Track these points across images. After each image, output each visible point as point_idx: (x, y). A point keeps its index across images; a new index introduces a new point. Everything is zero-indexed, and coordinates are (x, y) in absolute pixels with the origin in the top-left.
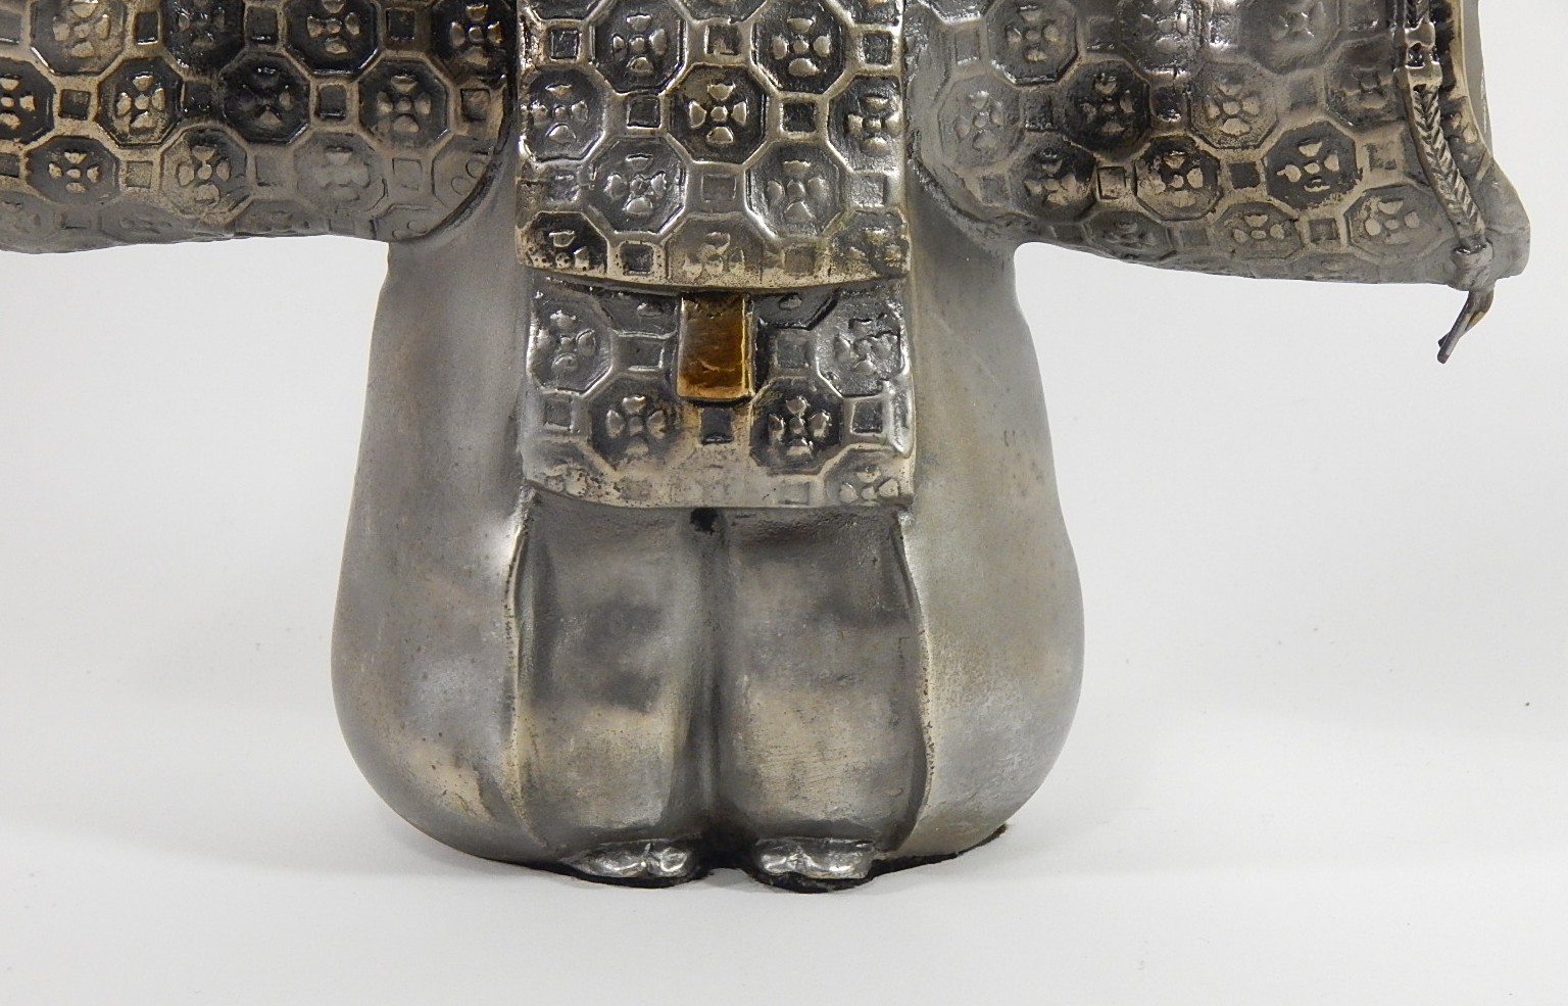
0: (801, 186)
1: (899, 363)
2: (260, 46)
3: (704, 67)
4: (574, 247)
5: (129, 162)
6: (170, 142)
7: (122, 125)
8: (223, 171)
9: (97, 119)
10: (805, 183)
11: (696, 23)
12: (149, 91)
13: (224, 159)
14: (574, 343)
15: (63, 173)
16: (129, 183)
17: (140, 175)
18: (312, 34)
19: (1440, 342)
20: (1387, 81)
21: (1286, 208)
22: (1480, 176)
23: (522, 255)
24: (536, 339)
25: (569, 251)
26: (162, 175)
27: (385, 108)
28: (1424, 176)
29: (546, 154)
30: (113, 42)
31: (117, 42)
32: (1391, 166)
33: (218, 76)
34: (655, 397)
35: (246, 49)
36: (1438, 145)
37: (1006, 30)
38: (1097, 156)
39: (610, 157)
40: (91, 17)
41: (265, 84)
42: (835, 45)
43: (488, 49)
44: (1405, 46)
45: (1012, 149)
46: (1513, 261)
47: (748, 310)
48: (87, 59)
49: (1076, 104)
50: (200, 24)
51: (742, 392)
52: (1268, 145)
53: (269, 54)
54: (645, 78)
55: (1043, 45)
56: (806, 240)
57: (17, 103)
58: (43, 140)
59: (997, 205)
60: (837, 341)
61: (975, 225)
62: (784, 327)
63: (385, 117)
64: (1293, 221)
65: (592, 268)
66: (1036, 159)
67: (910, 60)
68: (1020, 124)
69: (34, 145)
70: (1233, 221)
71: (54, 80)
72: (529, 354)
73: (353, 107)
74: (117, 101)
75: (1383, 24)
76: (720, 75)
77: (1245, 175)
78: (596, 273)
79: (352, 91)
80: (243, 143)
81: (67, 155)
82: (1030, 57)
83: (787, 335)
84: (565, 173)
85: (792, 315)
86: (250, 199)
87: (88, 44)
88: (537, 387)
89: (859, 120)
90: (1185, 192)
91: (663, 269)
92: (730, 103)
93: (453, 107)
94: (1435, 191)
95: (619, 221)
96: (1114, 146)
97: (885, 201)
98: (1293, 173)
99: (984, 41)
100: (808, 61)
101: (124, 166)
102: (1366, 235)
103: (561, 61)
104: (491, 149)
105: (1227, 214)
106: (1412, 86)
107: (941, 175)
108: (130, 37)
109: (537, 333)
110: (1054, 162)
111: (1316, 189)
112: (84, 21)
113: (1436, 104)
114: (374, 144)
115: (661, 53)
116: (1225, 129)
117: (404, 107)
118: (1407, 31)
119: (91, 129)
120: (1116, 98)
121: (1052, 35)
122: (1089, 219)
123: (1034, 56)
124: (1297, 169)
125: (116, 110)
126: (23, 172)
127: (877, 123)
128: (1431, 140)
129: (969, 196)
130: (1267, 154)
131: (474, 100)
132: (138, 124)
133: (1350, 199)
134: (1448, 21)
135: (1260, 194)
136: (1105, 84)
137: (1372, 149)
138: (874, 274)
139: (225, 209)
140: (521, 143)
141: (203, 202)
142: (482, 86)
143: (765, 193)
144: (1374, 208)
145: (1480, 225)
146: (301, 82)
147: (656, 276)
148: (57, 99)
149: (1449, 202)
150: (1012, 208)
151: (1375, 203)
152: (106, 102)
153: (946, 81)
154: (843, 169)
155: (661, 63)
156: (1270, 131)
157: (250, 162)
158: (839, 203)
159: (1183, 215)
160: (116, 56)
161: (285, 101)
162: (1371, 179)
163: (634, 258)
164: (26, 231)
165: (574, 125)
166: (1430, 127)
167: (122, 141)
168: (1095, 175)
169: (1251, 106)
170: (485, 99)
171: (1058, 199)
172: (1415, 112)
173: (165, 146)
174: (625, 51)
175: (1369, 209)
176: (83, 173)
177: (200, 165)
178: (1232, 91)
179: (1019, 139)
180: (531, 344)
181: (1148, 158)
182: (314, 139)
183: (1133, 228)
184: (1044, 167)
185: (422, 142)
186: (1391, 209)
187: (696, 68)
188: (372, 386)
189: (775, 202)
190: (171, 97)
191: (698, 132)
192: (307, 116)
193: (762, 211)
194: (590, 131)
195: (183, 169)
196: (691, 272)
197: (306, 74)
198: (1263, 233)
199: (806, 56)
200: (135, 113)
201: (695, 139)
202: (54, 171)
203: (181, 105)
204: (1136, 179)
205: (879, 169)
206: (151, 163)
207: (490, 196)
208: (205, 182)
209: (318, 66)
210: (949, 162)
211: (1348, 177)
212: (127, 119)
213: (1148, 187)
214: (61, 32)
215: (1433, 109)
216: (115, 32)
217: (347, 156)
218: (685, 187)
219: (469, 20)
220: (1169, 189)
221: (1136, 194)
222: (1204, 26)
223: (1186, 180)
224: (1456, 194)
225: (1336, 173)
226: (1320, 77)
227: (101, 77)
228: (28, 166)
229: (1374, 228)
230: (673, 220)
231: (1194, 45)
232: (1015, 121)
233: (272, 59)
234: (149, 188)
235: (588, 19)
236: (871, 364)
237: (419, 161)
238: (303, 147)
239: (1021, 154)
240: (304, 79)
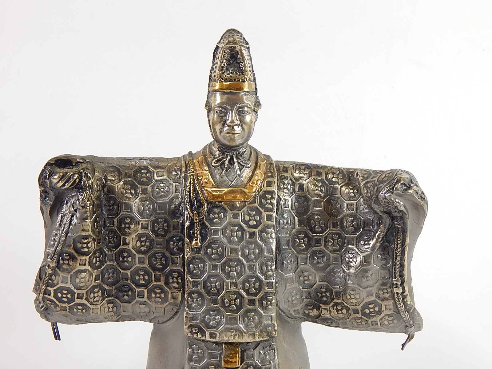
0: (252, 318)
1: (274, 357)
2: (124, 281)
3: (229, 291)
4: (198, 332)
5: (93, 308)
6: (103, 303)
7: (91, 300)
8: (115, 309)
9: (85, 299)
10: (253, 318)
11: (227, 281)
12: (98, 292)
13: (115, 306)
14: (198, 353)
15: (77, 310)
16: (93, 313)
17: (95, 311)
18: (137, 279)
19: (402, 345)
20: (389, 290)
21: (366, 318)
22: (411, 311)
23: (186, 333)
24: (189, 352)
25: (197, 333)
26: (100, 311)
27: (153, 295)
28: (398, 312)
29: (192, 310)
30: (90, 282)
31: (91, 282)
32: (390, 310)
33: (114, 287)
34: (217, 366)
35: (121, 281)
36: (401, 305)
37: (300, 276)
38: (321, 305)
39: (207, 312)
40: (84, 277)
41: (125, 289)
42: (260, 285)
43: (178, 283)
44: (394, 283)
45: (301, 303)
46: (419, 328)
47: (239, 347)
48: (83, 286)
49: (316, 293)
50: (110, 276)
51: (238, 366)
52: (361, 305)
53: (126, 283)
54: (215, 293)
55: (308, 280)
56: (253, 331)
57: (67, 296)
58: (72, 304)
59: (297, 315)
60: (260, 353)
61: (292, 320)
62: (247, 350)
63: (153, 297)
64: (367, 321)
65: (202, 337)
66: (307, 305)
67: (277, 285)
68: (303, 298)
69: (70, 305)
70: (353, 321)
71: (76, 291)
72: (187, 355)
73: (146, 295)
74: (90, 295)
75: (388, 278)
76: (233, 293)
77: (356, 311)
78: (203, 338)
79: (146, 292)
80: (120, 303)
81: (78, 307)
82: (305, 283)
83: (248, 352)
84: (196, 315)
85: (249, 347)
86: (121, 315)
87: (84, 283)
88: (189, 363)
89: (265, 302)
90: (342, 314)
91: (219, 338)
92: (235, 300)
93: (170, 296)
94: (401, 315)
95: (208, 327)
96: (325, 303)
97: (271, 321)
98: (367, 311)
99: (294, 279)
100: (253, 289)
101: (92, 309)
102: (384, 324)
103: (195, 289)
104: (178, 305)
105: (352, 319)
106: (395, 292)
107: (284, 310)
108: (93, 280)
109: (189, 350)
110: (311, 306)
111: (373, 315)
112: (83, 278)
113: (401, 296)
114: (150, 303)
115: (219, 288)
116: (351, 301)
117: (158, 295)
118: (394, 280)
119: (84, 301)
120: (325, 292)
121: (310, 277)
122: (319, 319)
123: (306, 282)
124: (368, 310)
125: (90, 297)
126: (68, 310)
127: (269, 303)
128: (400, 304)
129: (291, 314)
130: (361, 307)
131: (175, 294)
132: (95, 300)
133: (380, 317)
134: (404, 277)
135: (359, 315)
136: (323, 289)
137: (386, 305)
138: (269, 338)
139: (115, 317)
140: (186, 307)
141: (110, 316)
142: (177, 291)
143: (243, 320)
144: (386, 319)
145: (411, 322)
146: (134, 289)
147: (217, 340)
148: (76, 295)
149: (404, 318)
150: (301, 316)
151: (386, 317)
152: (88, 295)
153: (285, 289)
154: (261, 314)
155: (219, 290)
156: (362, 302)
157: (122, 307)
158: (260, 322)
159: (341, 319)
160: (90, 285)
161: (130, 293)
162: (386, 312)
163: (212, 335)
164: (68, 321)
165: (198, 304)
166: (399, 301)
167: (91, 304)
168: (320, 309)
169: (357, 296)
170: (177, 294)
171: (312, 314)
172: (396, 298)
173: (101, 304)
174: (210, 287)
175: (385, 319)
176: (82, 310)
177: (110, 308)
178: (353, 293)
179: (303, 301)
180: (188, 353)
181: (333, 306)
182: (137, 302)
183: (330, 321)
184: (309, 307)
185: (162, 303)
186: (390, 319)
187: (227, 292)
188: (149, 355)
189: (245, 323)
190: (103, 293)
191: (227, 307)
192: (135, 297)
193: (242, 325)
194: (202, 306)
195: (106, 309)
196: (226, 339)
197: (135, 288)
198: (360, 323)
199: (253, 288)
200: (94, 297)
201: (227, 308)
202: (75, 310)
203: (105, 294)
204: (330, 311)
205: (270, 313)
206: (98, 308)
207: (178, 315)
208: (111, 312)
209: (138, 286)
210: (286, 307)
211: (380, 312)
212: (93, 299)
213: (333, 313)
214: (77, 280)
215: (400, 297)
216: (90, 280)
217: (144, 306)
218: (224, 319)
219: (174, 276)
220: (338, 314)
221: (330, 314)
222: (346, 278)
223: (342, 312)
224: (406, 316)
225: (377, 311)
226: (374, 290)
227: (87, 290)
228: (69, 309)
229: (386, 323)
230: (222, 327)
231: (344, 282)
232: (302, 297)
233: (127, 284)
234: (97, 313)
235: (202, 279)
236: (268, 358)
237: (161, 308)
238: (134, 304)
239: (303, 304)
240: (135, 289)
